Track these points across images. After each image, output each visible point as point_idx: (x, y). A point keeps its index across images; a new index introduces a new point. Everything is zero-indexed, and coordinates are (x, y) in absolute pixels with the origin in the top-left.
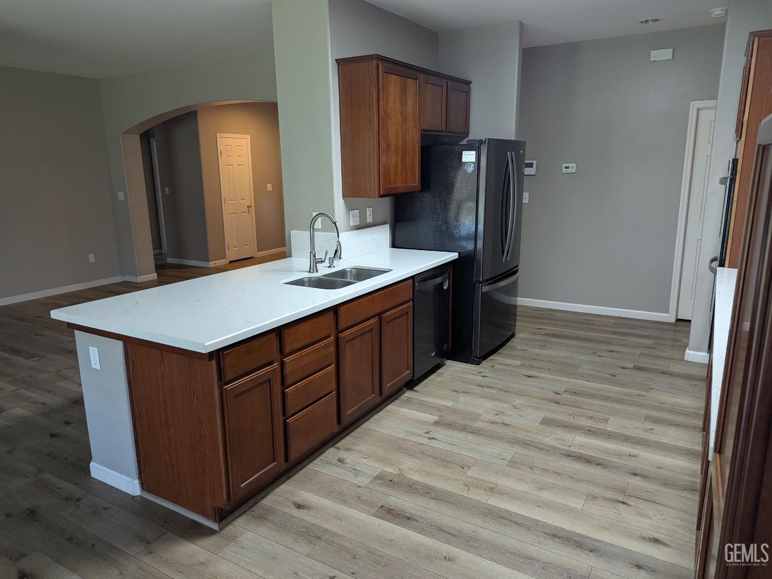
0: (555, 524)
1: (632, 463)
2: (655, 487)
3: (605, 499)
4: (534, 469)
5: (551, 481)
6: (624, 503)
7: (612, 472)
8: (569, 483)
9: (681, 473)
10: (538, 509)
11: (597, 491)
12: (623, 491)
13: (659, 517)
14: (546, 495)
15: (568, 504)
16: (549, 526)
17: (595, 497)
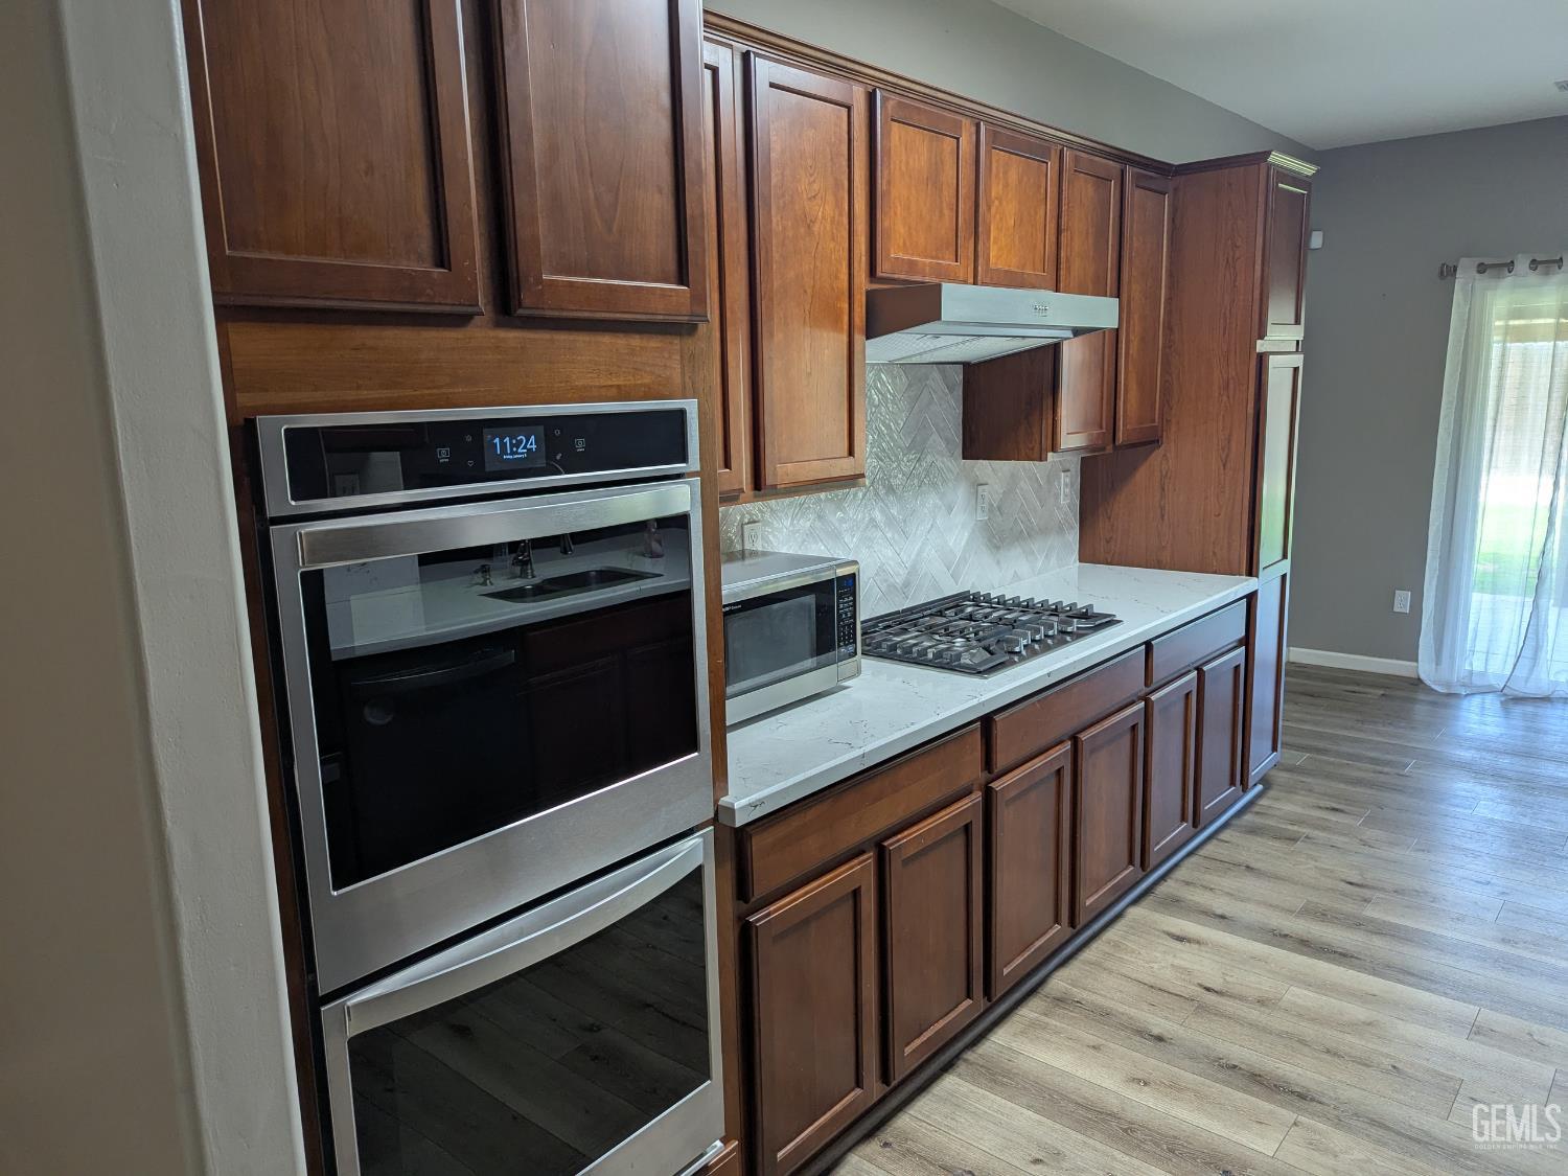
0: (1342, 969)
1: (1152, 1063)
2: (1132, 1012)
3: (1241, 998)
4: (1390, 1068)
5: (1349, 1038)
6: (1208, 989)
7: (1208, 1047)
8: (1308, 1030)
9: (1057, 1033)
10: (1376, 992)
11: (1254, 1014)
12: (1202, 1009)
13: (1156, 966)
14: (1358, 1012)
15: (1316, 995)
16: (1352, 967)
17: (1261, 1002)
